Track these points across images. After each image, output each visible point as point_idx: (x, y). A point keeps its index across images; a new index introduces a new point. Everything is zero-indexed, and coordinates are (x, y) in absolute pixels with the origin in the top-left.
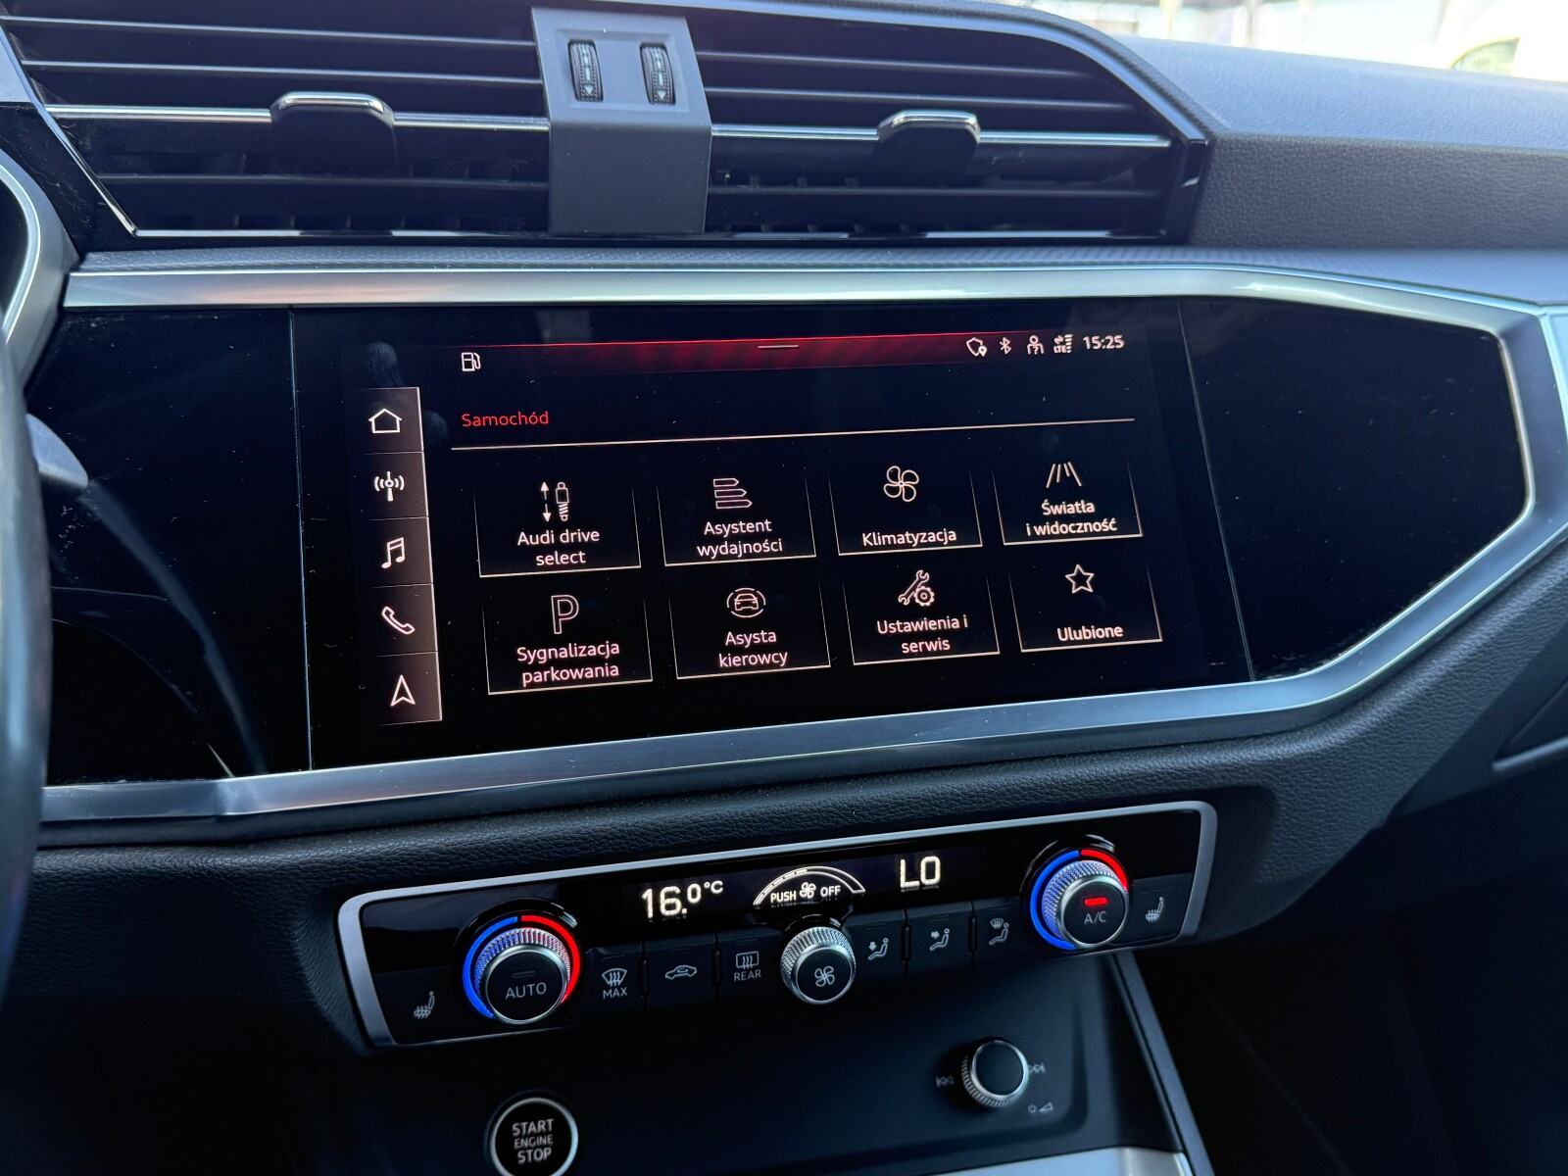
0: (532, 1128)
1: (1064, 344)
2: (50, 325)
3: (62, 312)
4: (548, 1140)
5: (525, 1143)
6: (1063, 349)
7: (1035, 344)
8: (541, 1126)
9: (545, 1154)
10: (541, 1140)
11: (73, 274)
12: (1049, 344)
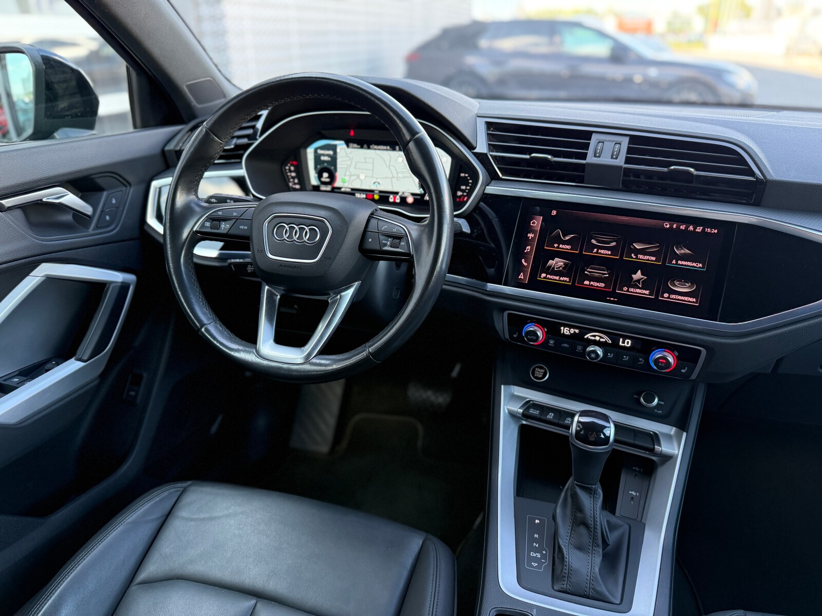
0: (540, 370)
1: (699, 229)
2: (481, 195)
3: (484, 194)
4: (542, 374)
5: (537, 373)
6: (698, 230)
7: (691, 228)
8: (542, 371)
9: (541, 376)
10: (541, 373)
11: (487, 187)
12: (695, 229)
